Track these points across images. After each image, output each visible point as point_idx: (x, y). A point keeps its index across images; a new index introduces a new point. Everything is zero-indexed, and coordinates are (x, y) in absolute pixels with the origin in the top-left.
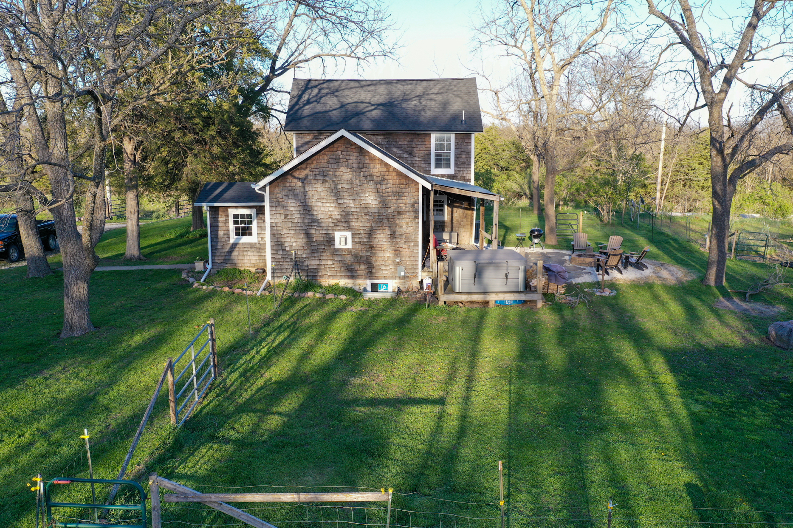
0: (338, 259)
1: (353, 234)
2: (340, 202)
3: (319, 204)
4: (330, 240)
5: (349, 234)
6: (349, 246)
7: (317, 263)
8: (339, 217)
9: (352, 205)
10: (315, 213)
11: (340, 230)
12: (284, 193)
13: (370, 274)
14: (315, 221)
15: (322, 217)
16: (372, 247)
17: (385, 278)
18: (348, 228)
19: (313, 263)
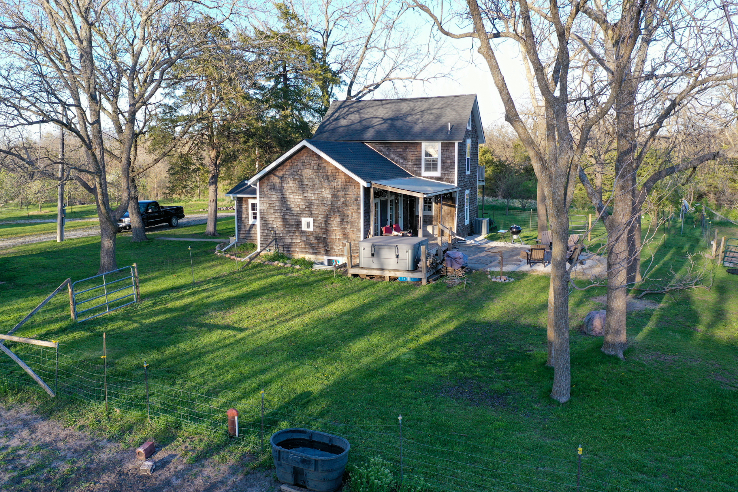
0: (304, 238)
1: (314, 220)
2: (305, 195)
3: (291, 196)
4: (298, 224)
5: (311, 220)
6: (311, 229)
7: (290, 241)
8: (304, 207)
9: (313, 198)
10: (289, 203)
11: (305, 217)
12: (268, 187)
13: (327, 252)
14: (289, 209)
15: (293, 206)
16: (327, 231)
17: (337, 256)
18: (311, 215)
19: (288, 240)
